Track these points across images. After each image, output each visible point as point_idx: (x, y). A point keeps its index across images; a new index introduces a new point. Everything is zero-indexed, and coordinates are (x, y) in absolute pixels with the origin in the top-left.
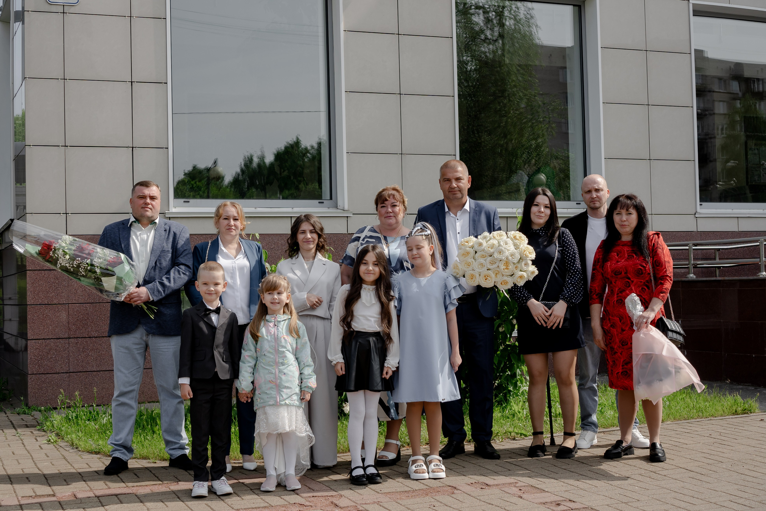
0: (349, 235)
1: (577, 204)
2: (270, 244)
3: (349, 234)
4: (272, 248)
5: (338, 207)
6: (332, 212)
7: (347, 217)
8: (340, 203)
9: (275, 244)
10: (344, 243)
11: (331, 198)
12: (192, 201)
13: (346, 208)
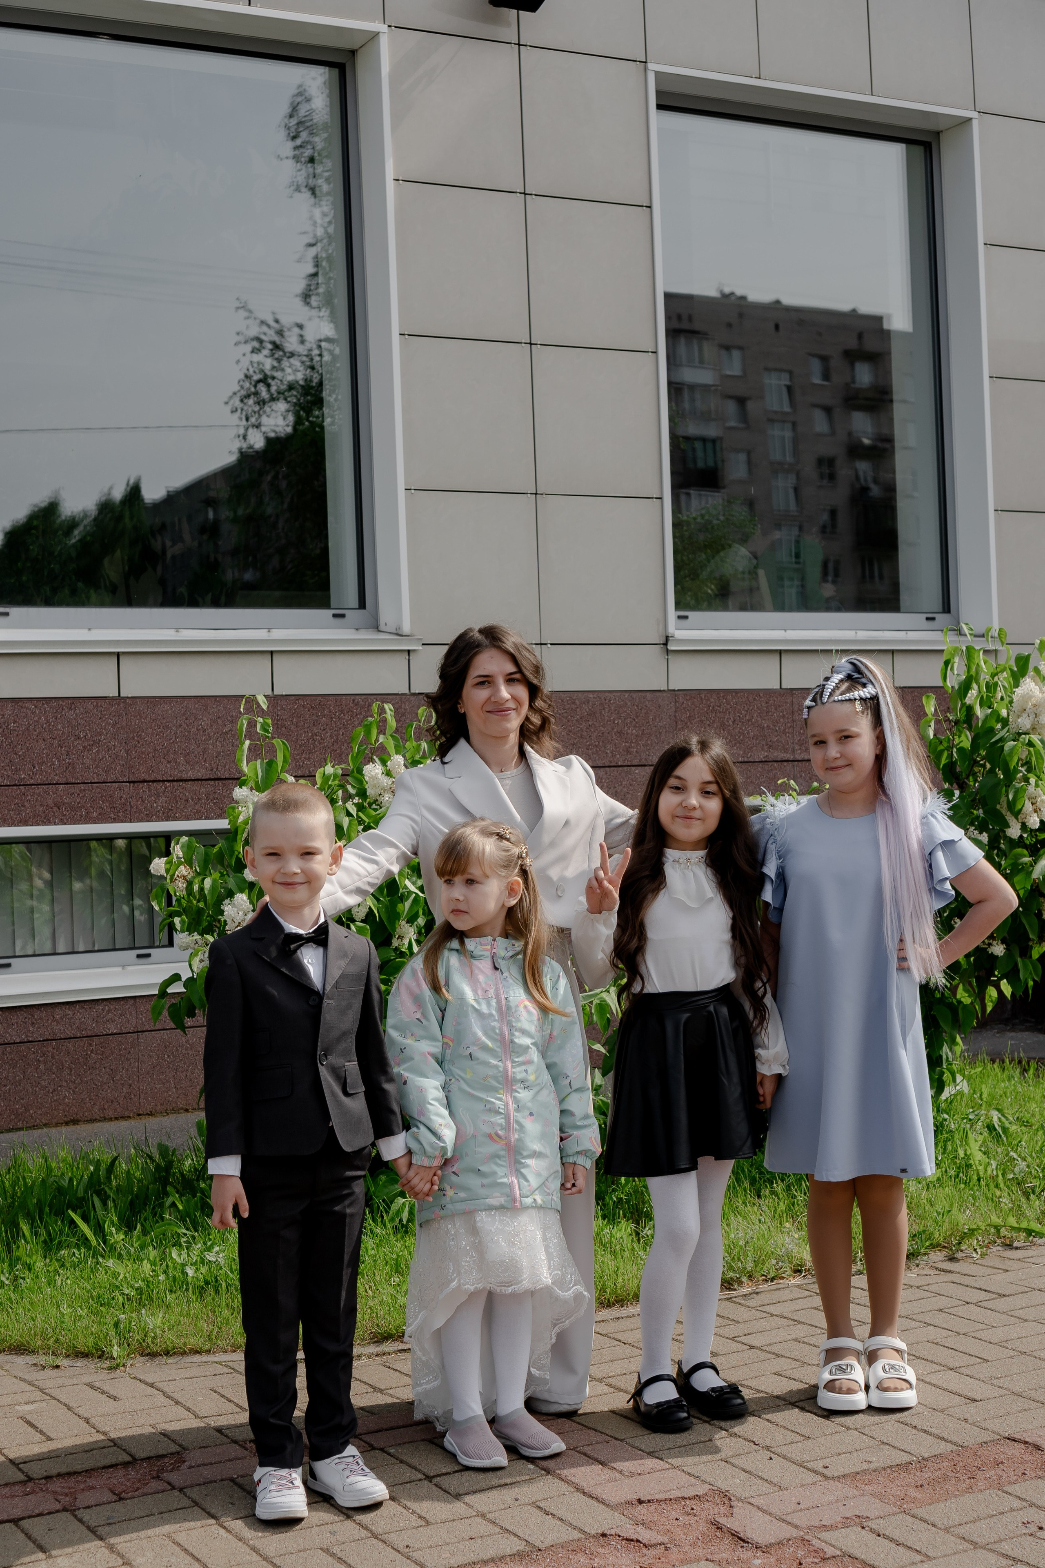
0: (413, 698)
1: (927, 619)
2: (220, 722)
3: (414, 694)
4: (226, 732)
5: (382, 627)
6: (366, 639)
7: (409, 651)
8: (386, 617)
9: (232, 722)
10: (403, 718)
11: (362, 605)
12: (16, 612)
13: (406, 628)
